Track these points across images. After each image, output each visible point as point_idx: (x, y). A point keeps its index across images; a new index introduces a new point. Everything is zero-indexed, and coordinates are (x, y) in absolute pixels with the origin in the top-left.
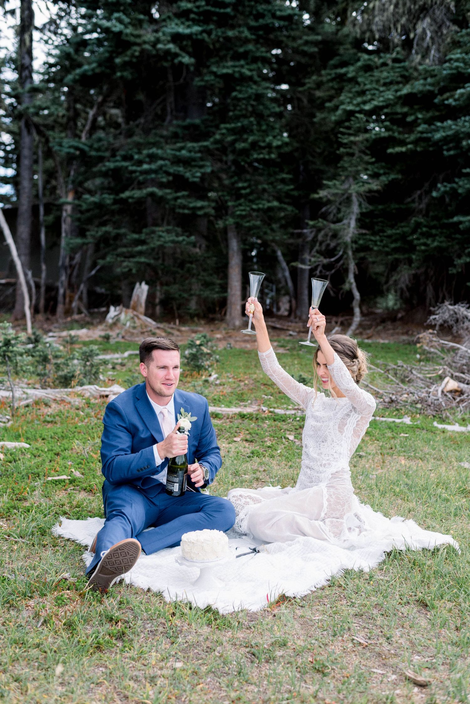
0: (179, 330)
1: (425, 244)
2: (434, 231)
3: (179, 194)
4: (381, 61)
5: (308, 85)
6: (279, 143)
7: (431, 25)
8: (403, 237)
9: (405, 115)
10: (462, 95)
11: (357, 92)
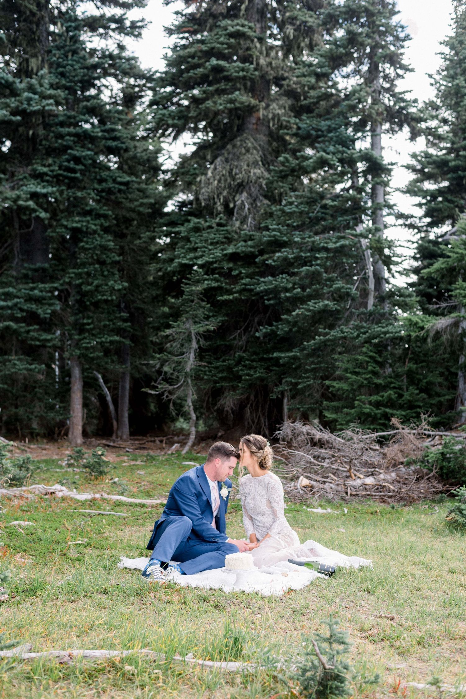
0: (29, 448)
1: (248, 375)
2: (254, 364)
3: (31, 328)
4: (208, 224)
5: (144, 239)
6: (120, 287)
7: (248, 198)
8: (229, 369)
9: (230, 270)
10: (278, 257)
11: (189, 248)
